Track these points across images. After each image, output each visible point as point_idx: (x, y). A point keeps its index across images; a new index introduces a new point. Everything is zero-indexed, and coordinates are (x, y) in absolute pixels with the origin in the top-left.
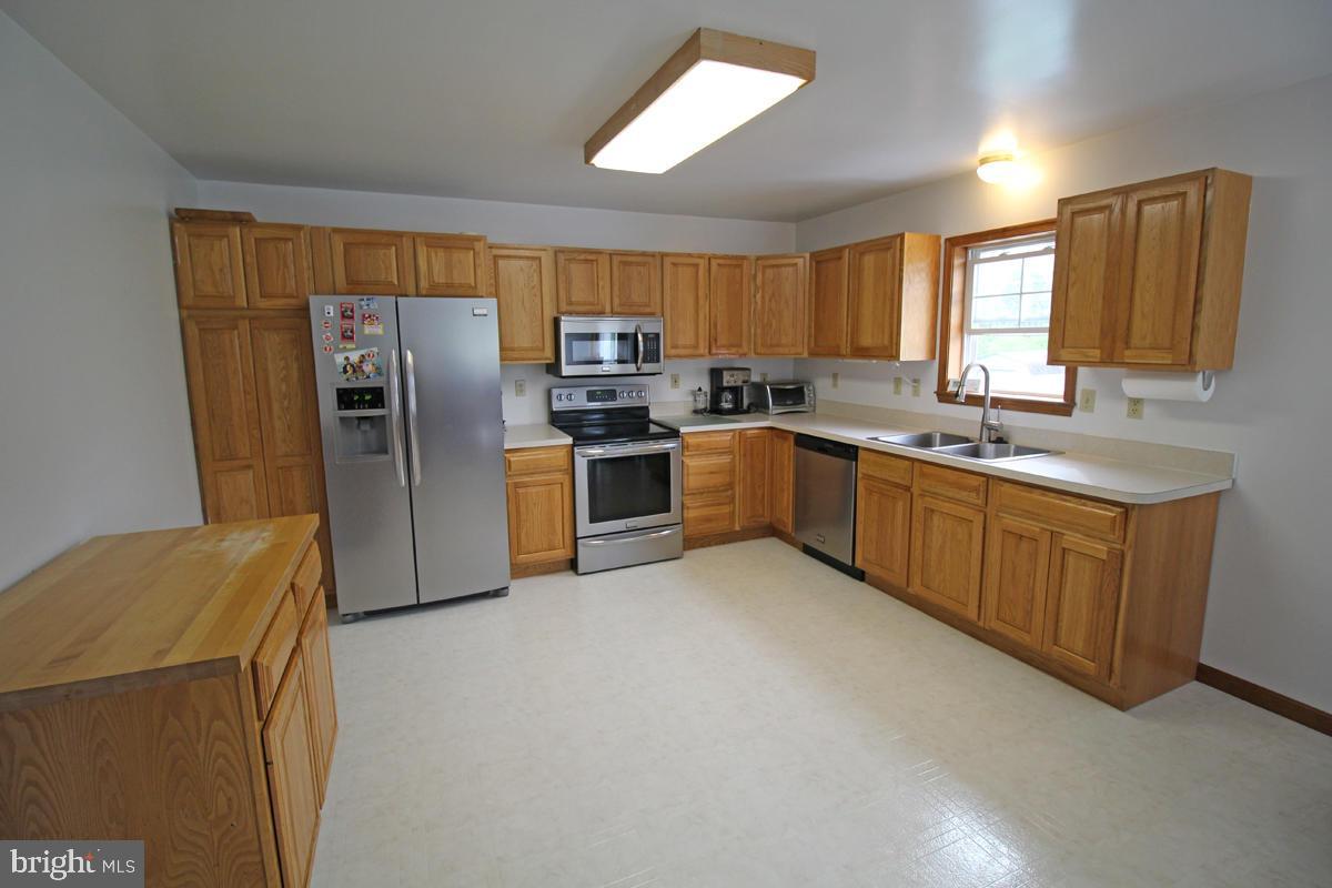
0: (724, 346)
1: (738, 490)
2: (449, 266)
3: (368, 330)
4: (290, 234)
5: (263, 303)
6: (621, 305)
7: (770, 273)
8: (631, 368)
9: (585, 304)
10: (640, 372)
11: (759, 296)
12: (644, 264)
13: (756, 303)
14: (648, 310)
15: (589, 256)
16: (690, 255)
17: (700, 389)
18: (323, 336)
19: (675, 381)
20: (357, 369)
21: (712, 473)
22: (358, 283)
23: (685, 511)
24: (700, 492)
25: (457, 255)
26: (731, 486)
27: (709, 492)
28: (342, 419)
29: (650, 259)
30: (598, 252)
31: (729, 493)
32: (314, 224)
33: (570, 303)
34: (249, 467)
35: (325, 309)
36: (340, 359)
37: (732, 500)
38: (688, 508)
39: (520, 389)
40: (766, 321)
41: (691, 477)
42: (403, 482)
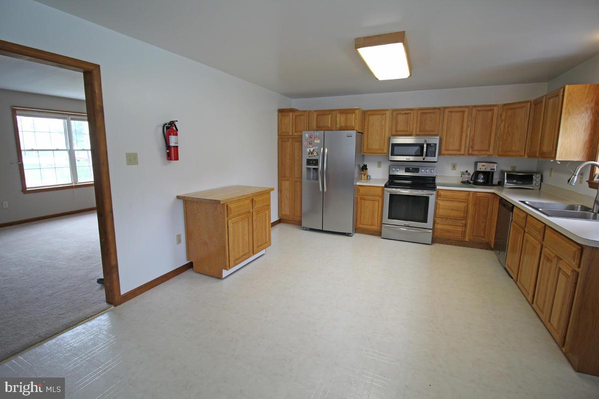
0: (477, 151)
1: (469, 221)
2: (346, 120)
3: (316, 141)
4: (303, 114)
5: (295, 134)
6: (420, 131)
7: (509, 113)
8: (420, 159)
9: (403, 131)
10: (425, 160)
11: (502, 125)
12: (434, 113)
13: (501, 129)
14: (434, 133)
15: (407, 112)
16: (461, 107)
17: (467, 171)
18: (305, 143)
19: (454, 167)
20: (312, 153)
21: (453, 210)
22: (320, 127)
23: (436, 225)
24: (447, 218)
25: (349, 116)
26: (465, 218)
27: (450, 219)
28: (308, 168)
29: (437, 111)
30: (412, 110)
31: (463, 222)
32: (309, 110)
33: (397, 131)
34: (288, 180)
35: (306, 135)
36: (308, 150)
37: (465, 225)
38: (437, 223)
39: (379, 164)
40: (504, 138)
41: (440, 210)
42: (321, 190)
